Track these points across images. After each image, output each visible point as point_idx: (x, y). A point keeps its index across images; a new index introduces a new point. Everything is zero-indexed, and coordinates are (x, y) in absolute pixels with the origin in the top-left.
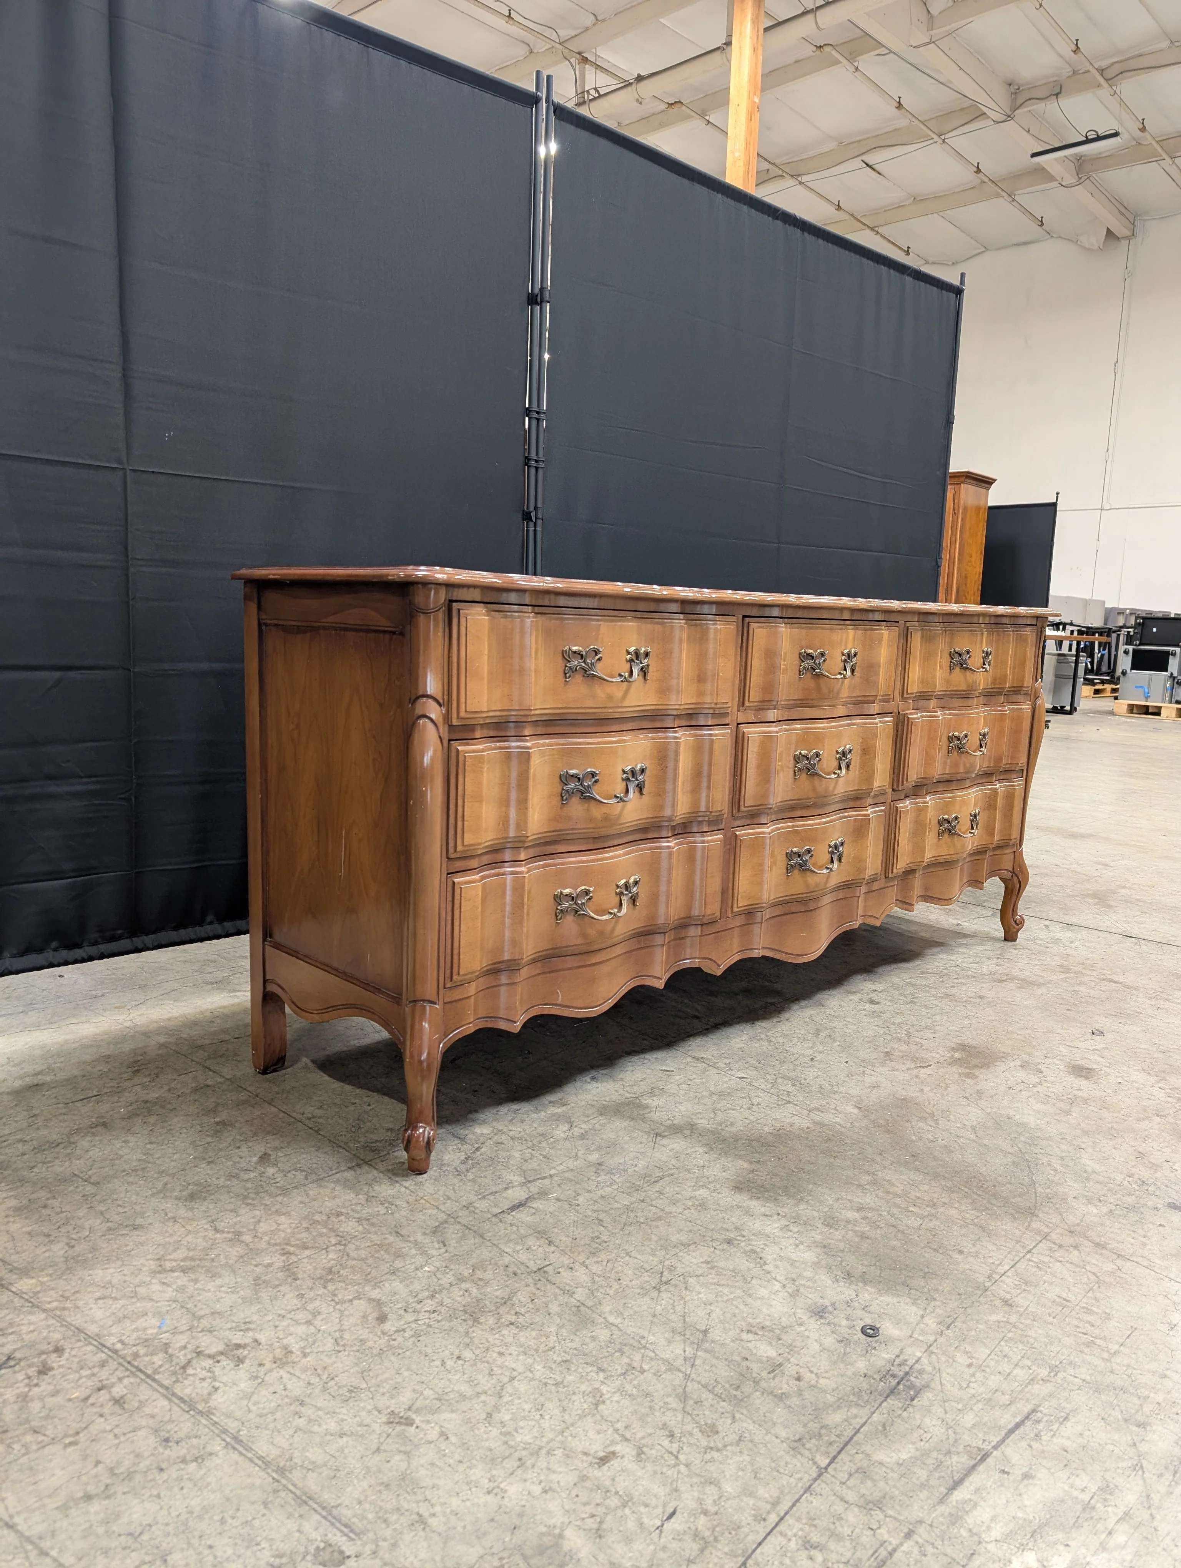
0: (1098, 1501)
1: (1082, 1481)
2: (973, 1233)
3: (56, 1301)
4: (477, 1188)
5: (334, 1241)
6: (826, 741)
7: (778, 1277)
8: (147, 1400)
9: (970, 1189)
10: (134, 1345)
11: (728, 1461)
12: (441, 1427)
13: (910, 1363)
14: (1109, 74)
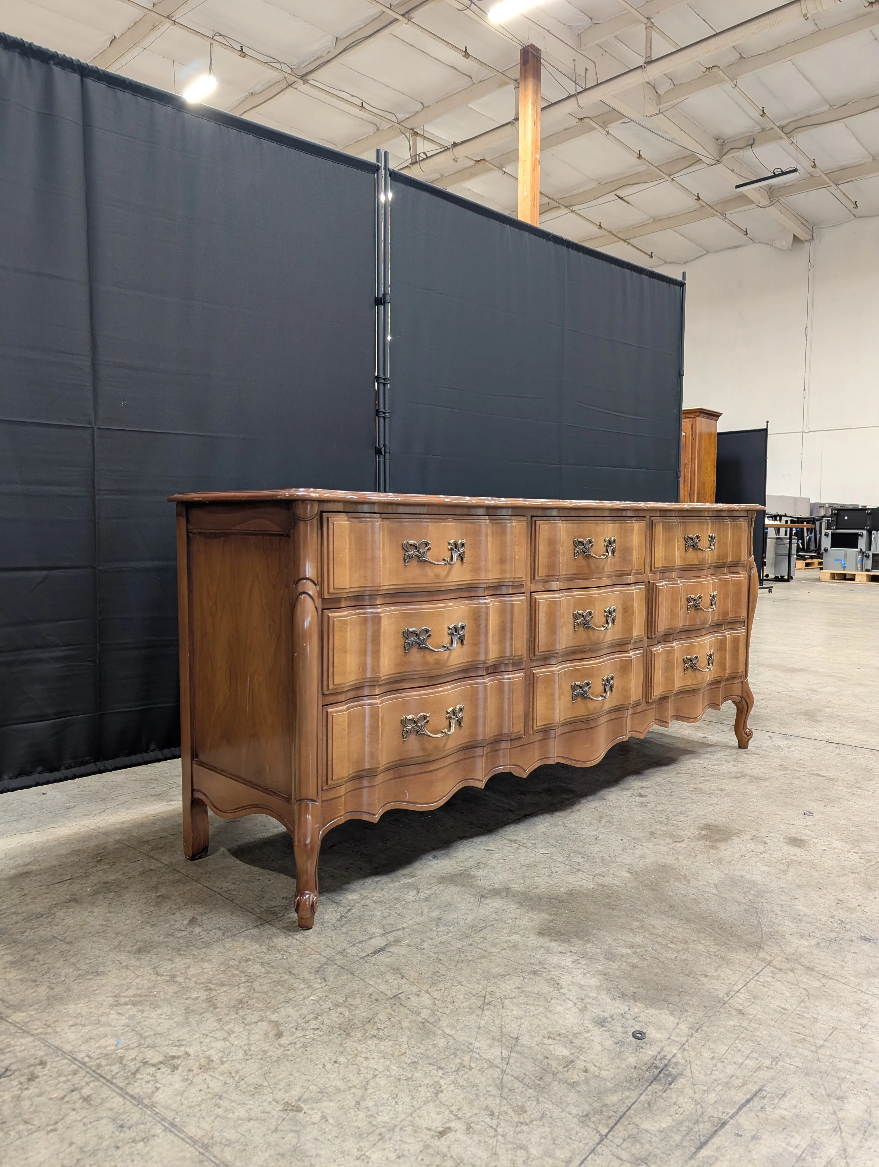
0: (807, 1155)
1: (797, 1140)
2: (715, 962)
3: (41, 1028)
4: (349, 938)
5: (244, 979)
6: (597, 604)
7: (571, 998)
8: (107, 1098)
9: (713, 930)
10: (98, 1059)
11: (534, 1132)
12: (322, 1112)
13: (668, 1058)
14: (788, 129)
